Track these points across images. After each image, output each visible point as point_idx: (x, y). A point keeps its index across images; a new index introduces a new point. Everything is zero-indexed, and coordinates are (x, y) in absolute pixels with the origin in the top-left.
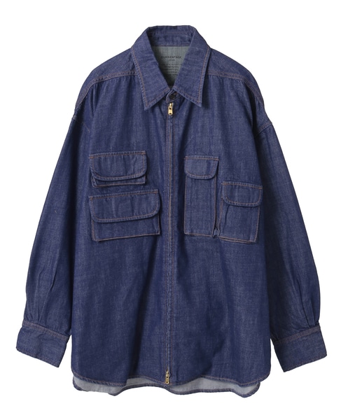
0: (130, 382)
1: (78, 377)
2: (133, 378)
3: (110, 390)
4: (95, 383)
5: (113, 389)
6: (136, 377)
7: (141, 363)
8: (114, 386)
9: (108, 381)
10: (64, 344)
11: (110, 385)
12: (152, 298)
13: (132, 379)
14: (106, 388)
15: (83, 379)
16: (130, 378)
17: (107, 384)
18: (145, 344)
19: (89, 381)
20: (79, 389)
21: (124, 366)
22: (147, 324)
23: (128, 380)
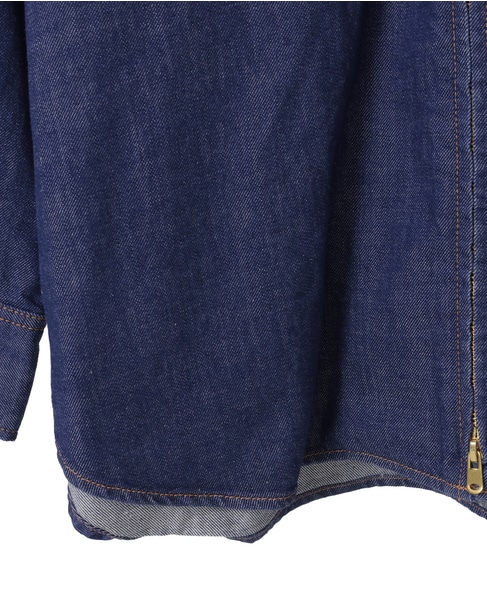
0: (311, 474)
1: (86, 488)
2: (320, 459)
3: (231, 523)
4: (160, 502)
5: (245, 519)
6: (333, 457)
7: (351, 401)
8: (248, 506)
9: (221, 489)
10: (23, 346)
11: (229, 505)
12: (386, 127)
13: (315, 466)
14: (212, 515)
15: (111, 495)
16: (307, 462)
17: (214, 503)
18: (365, 325)
19: (135, 499)
20: (97, 534)
21: (284, 424)
22: (370, 240)
23: (304, 470)
